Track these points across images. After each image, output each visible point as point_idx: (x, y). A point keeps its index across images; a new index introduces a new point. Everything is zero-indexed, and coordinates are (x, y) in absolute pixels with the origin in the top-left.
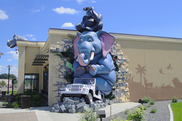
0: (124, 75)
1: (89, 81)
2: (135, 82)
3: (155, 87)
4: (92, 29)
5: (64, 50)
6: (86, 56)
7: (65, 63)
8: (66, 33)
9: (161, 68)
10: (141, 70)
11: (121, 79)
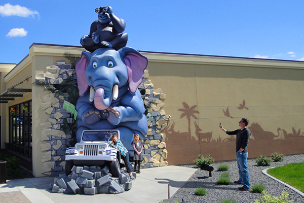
0: (156, 121)
1: (109, 136)
2: (177, 131)
3: (216, 140)
4: (111, 46)
5: (58, 81)
6: (106, 92)
7: (61, 103)
8: (62, 51)
9: (228, 109)
10: (188, 111)
11: (151, 127)
